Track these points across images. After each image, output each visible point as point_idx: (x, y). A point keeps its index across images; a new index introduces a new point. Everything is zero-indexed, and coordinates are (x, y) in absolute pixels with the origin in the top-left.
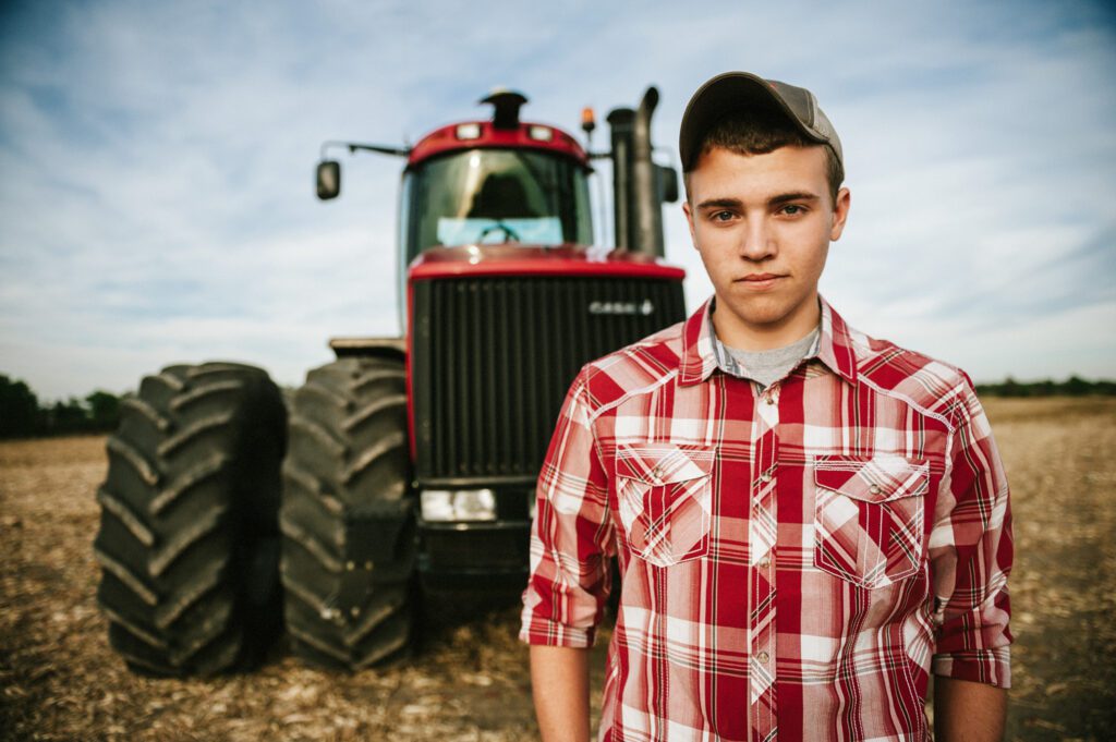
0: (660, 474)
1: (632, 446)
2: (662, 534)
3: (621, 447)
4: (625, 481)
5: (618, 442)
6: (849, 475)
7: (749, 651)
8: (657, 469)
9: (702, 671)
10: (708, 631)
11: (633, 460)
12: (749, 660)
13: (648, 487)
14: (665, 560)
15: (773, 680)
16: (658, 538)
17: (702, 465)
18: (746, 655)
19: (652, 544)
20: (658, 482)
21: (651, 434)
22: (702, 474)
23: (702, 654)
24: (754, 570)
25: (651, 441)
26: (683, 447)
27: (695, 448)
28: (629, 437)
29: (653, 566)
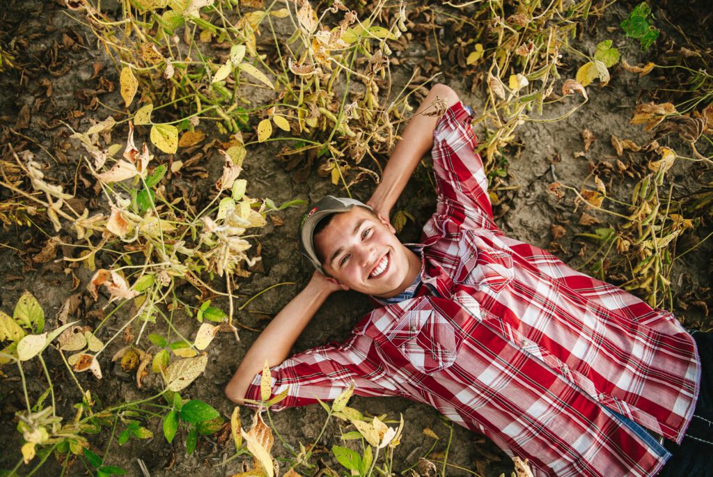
0: (415, 328)
1: (392, 329)
2: (439, 350)
3: (388, 334)
4: (403, 346)
5: (385, 333)
6: (464, 268)
7: (518, 349)
8: (412, 328)
9: (514, 377)
10: (498, 362)
11: (399, 334)
12: (522, 351)
13: (415, 339)
14: (452, 359)
15: (536, 345)
16: (440, 355)
17: (426, 308)
18: (519, 351)
19: (440, 358)
20: (417, 332)
21: (395, 317)
22: (430, 311)
23: (507, 371)
24: (484, 321)
25: (398, 320)
26: (412, 309)
27: (416, 304)
28: (387, 327)
29: (449, 368)
